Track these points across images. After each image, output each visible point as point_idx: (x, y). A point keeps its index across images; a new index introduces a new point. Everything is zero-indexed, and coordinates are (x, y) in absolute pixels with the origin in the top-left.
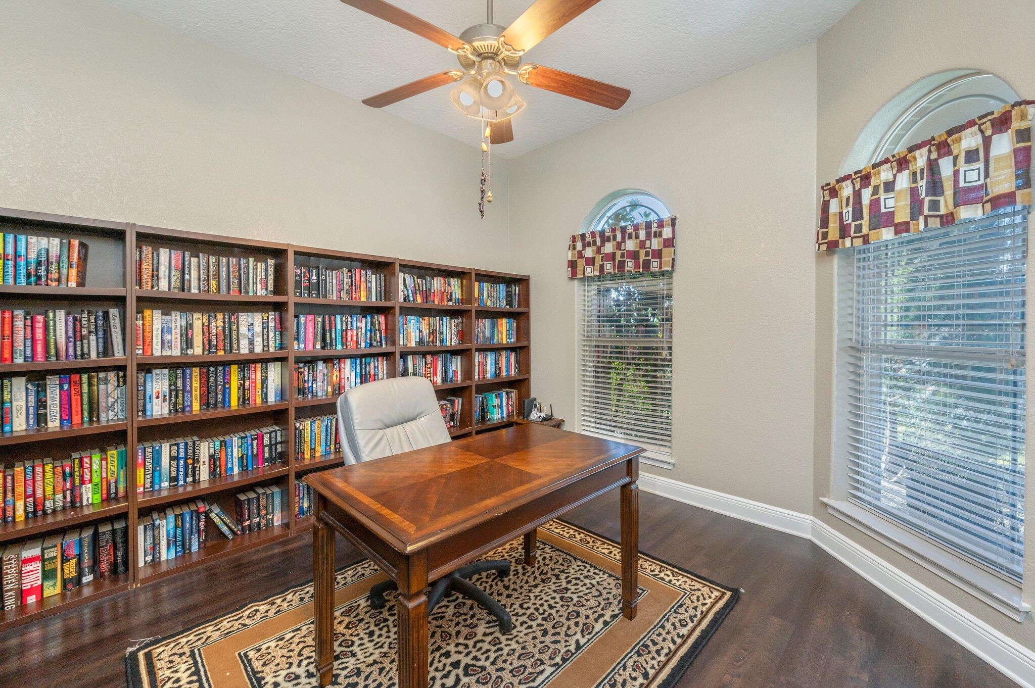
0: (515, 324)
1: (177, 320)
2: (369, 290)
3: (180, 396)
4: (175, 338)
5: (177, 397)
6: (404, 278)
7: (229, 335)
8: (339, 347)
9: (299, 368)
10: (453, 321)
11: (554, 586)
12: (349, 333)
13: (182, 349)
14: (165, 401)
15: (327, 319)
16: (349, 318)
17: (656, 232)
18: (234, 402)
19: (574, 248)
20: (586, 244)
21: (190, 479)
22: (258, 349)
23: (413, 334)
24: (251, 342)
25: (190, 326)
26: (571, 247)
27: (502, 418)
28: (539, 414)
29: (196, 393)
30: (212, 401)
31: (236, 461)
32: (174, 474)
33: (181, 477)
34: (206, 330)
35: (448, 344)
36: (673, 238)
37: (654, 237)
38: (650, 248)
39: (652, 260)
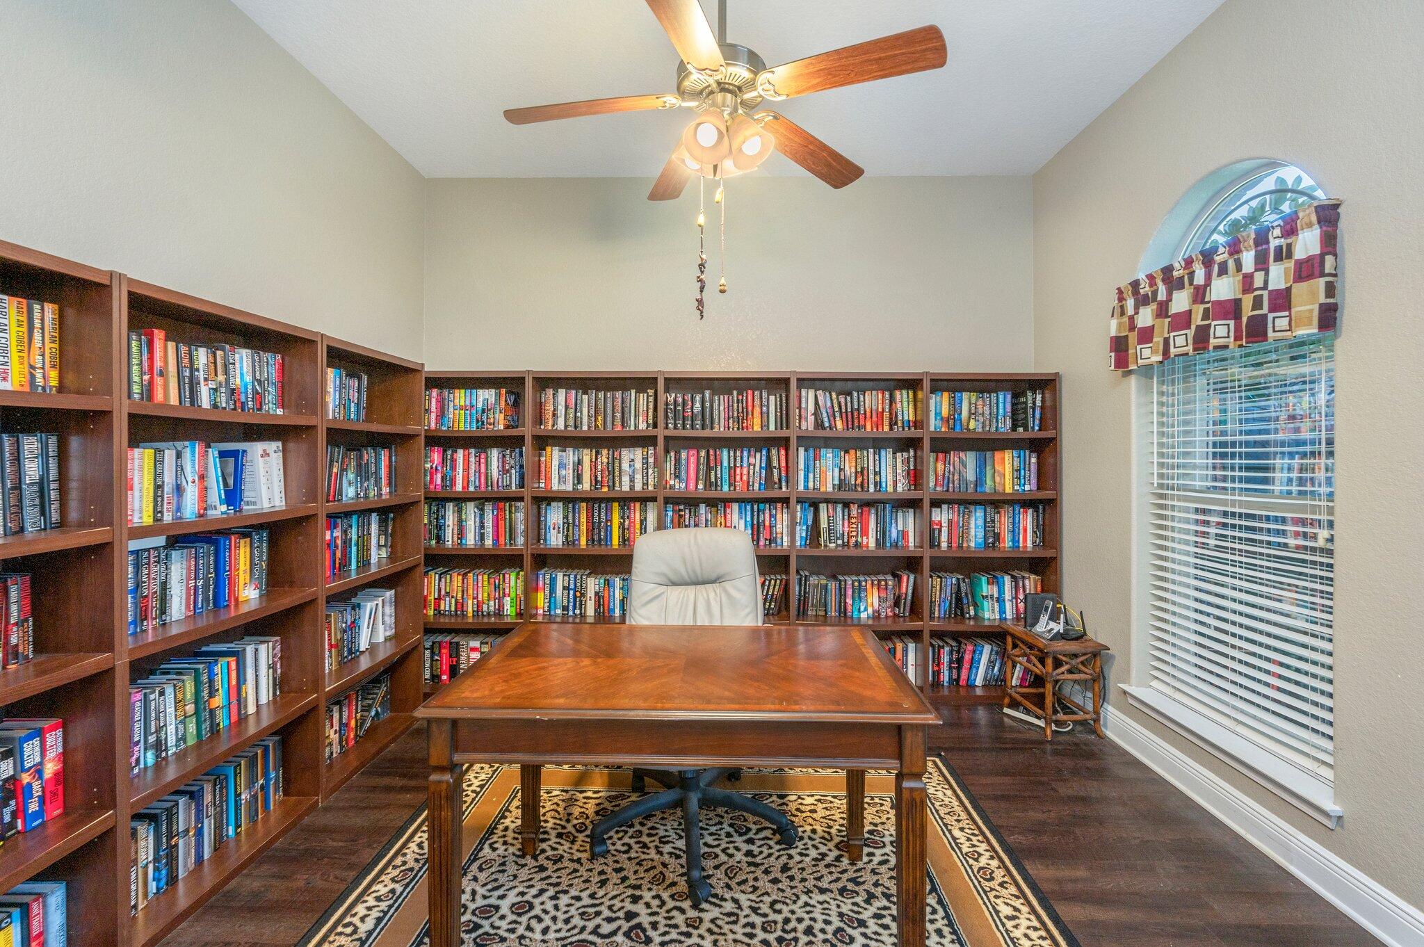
0: (1034, 460)
1: (570, 456)
2: (764, 415)
3: (571, 529)
4: (569, 473)
5: (568, 530)
6: (816, 397)
7: (613, 470)
8: (726, 488)
9: (680, 510)
10: (899, 454)
11: (850, 907)
12: (738, 471)
13: (574, 484)
14: (559, 532)
15: (712, 452)
16: (738, 453)
17: (1279, 250)
18: (615, 541)
19: (1123, 313)
20: (1143, 301)
21: (578, 612)
22: (638, 487)
23: (829, 474)
24: (632, 480)
25: (580, 462)
26: (1117, 311)
27: (1003, 619)
28: (1052, 625)
29: (584, 528)
30: (596, 538)
31: (617, 602)
32: (565, 603)
33: (571, 608)
34: (594, 465)
35: (890, 489)
36: (1322, 256)
37: (1276, 260)
38: (1265, 287)
39: (1271, 316)
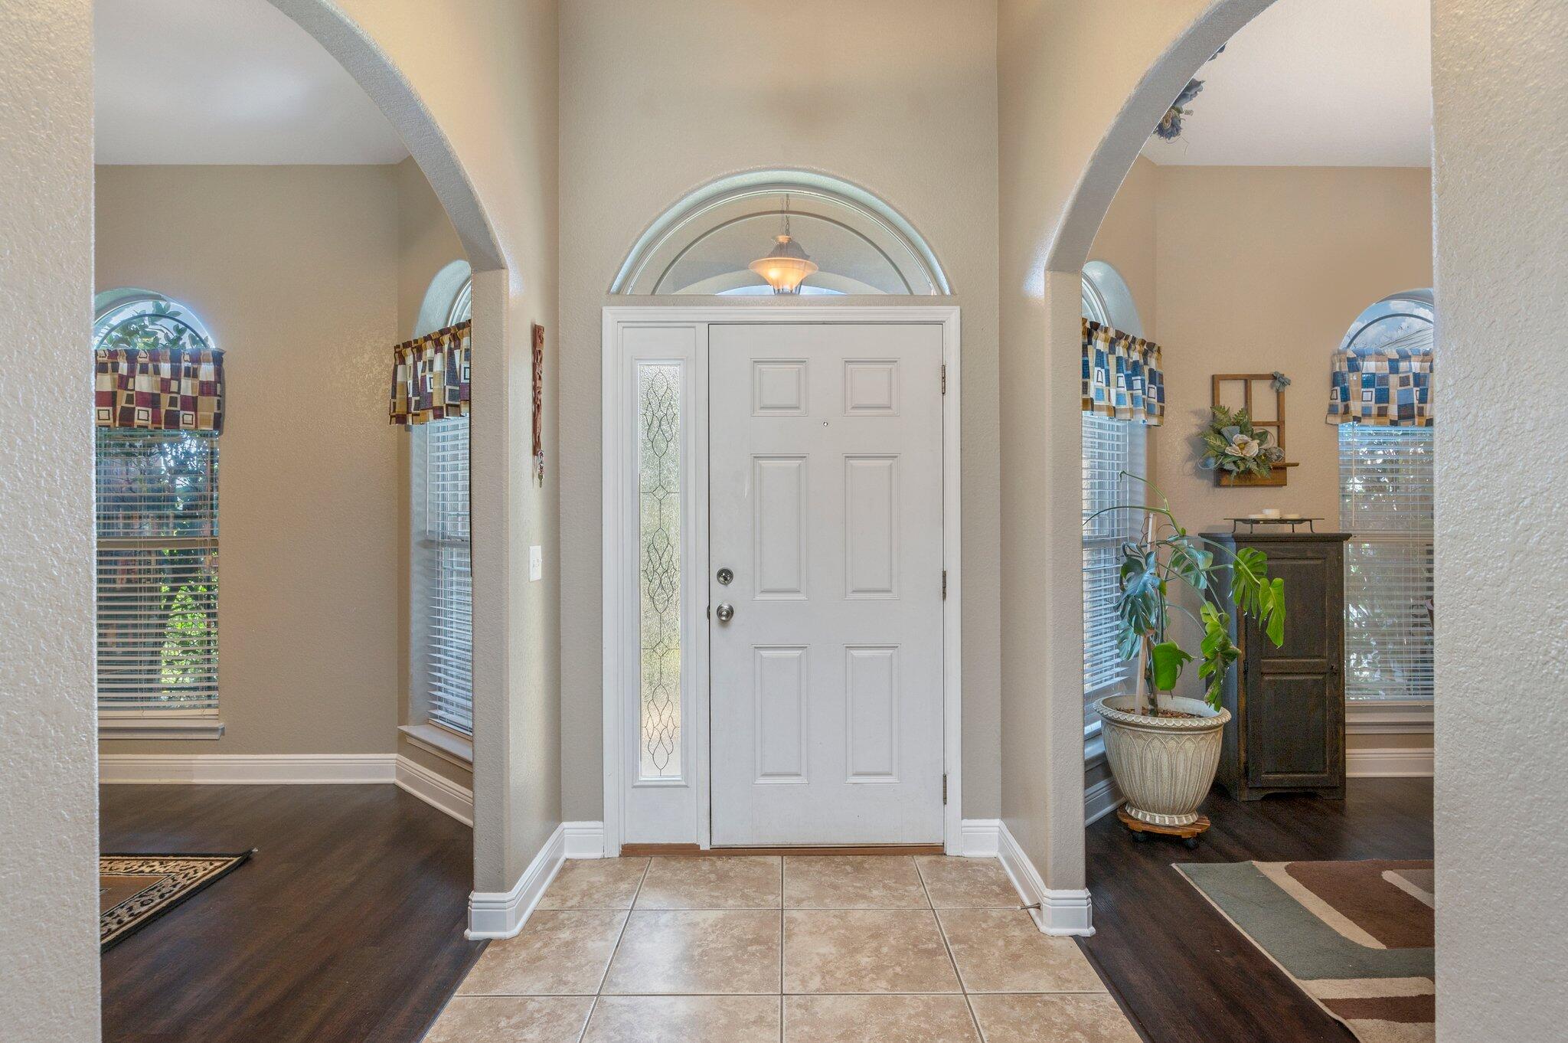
17: (188, 369)
36: (216, 382)
37: (185, 376)
38: (178, 392)
39: (182, 413)
